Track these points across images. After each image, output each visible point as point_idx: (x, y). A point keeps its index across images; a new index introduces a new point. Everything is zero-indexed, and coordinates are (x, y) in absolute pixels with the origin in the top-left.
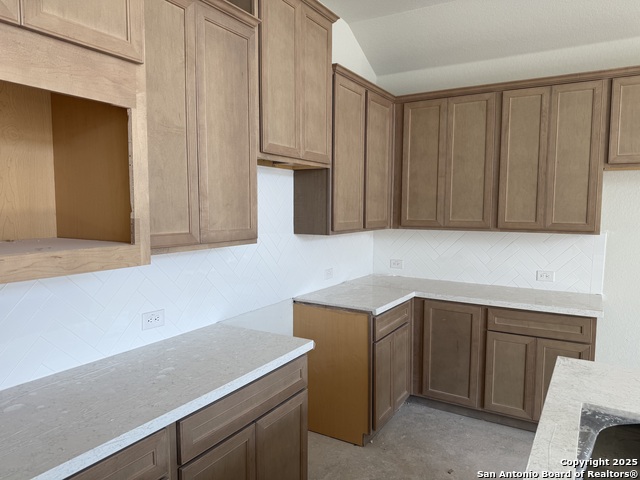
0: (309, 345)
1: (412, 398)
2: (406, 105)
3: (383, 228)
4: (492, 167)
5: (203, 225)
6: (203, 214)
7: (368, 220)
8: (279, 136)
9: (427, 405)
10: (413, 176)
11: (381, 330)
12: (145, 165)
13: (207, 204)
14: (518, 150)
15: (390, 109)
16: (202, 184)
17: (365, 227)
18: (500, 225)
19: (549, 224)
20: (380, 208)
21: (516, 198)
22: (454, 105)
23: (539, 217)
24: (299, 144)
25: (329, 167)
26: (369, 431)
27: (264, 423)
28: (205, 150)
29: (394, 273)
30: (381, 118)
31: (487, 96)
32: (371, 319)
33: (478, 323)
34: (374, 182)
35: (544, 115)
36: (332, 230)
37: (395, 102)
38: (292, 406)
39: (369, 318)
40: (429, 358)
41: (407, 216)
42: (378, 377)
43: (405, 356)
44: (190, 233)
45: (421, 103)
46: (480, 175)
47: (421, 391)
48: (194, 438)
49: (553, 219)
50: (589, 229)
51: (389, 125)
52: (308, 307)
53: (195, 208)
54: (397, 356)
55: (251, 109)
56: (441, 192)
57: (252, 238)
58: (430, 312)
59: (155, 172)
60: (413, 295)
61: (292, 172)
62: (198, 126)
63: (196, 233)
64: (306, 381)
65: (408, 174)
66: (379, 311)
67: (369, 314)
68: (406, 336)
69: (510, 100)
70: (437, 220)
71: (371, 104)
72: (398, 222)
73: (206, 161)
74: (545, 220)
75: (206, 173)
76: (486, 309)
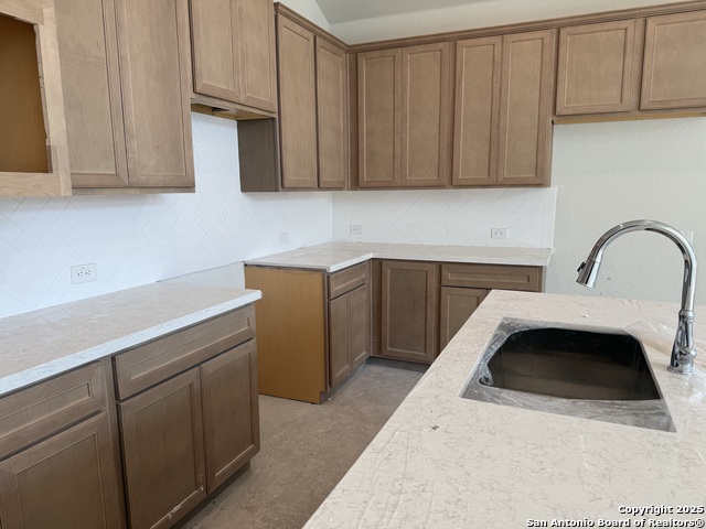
0: (256, 295)
1: (371, 360)
2: (359, 55)
3: (340, 189)
4: (446, 121)
5: (131, 167)
6: (130, 155)
7: (323, 179)
8: (215, 77)
9: (386, 365)
10: (370, 133)
11: (336, 288)
12: (59, 88)
13: (134, 145)
14: (472, 103)
15: (343, 59)
16: (127, 122)
17: (319, 187)
18: (455, 183)
19: (500, 179)
20: (335, 168)
21: (470, 154)
22: (408, 56)
23: (492, 171)
24: (239, 87)
25: (276, 116)
26: (326, 388)
27: (209, 367)
28: (130, 85)
29: (354, 239)
30: (333, 68)
31: (441, 45)
32: (326, 277)
33: (433, 280)
34: (328, 138)
35: (498, 66)
36: (282, 186)
37: (347, 52)
38: (240, 353)
39: (323, 275)
40: (387, 318)
41: (365, 177)
42: (333, 334)
43: (363, 317)
44: (117, 174)
45: (375, 54)
46: (436, 130)
47: (380, 351)
48: (133, 375)
49: (505, 174)
50: (538, 181)
51: (342, 77)
52: (260, 269)
53: (121, 148)
54: (355, 315)
55: (181, 44)
56: (398, 150)
57: (188, 187)
58: (388, 273)
59: (71, 103)
60: (371, 256)
61: (235, 123)
62: (120, 58)
63: (123, 174)
64: (255, 331)
65: (364, 130)
66: (333, 269)
67: (322, 271)
68: (364, 297)
69: (464, 49)
70: (394, 181)
71: (320, 51)
72: (356, 183)
73: (130, 97)
74: (497, 174)
75: (132, 109)
76: (440, 265)
